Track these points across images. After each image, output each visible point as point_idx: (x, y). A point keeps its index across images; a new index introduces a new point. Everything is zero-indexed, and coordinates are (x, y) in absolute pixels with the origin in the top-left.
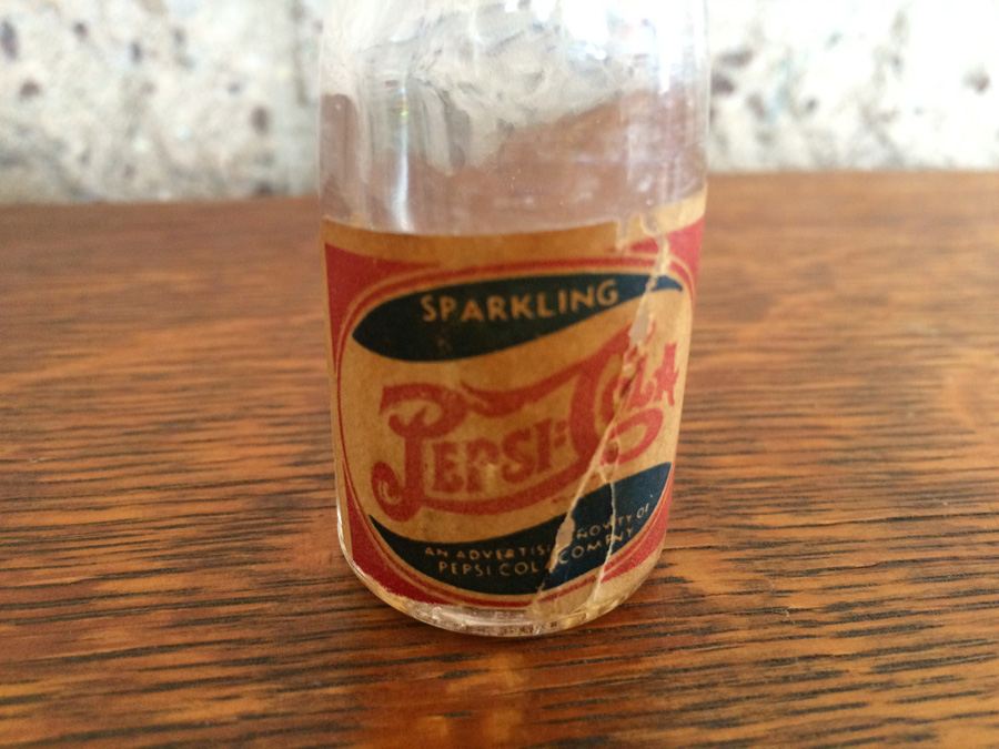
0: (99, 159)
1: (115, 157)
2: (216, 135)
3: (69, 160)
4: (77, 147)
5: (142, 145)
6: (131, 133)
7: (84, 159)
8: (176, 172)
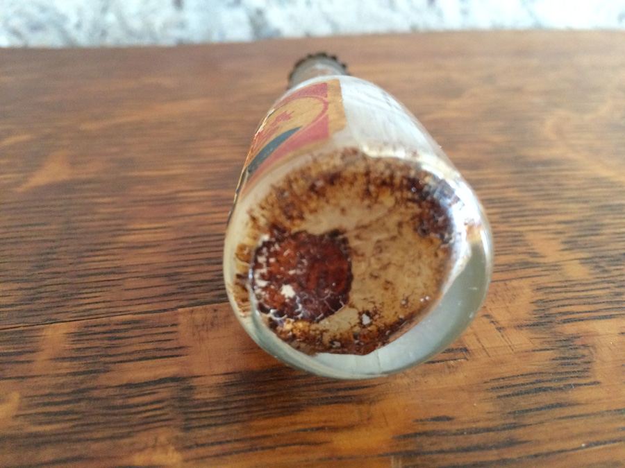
0: (87, 26)
1: (95, 25)
2: (154, 11)
3: (70, 26)
4: (74, 19)
5: (111, 18)
6: (104, 10)
7: (78, 26)
8: (130, 33)
